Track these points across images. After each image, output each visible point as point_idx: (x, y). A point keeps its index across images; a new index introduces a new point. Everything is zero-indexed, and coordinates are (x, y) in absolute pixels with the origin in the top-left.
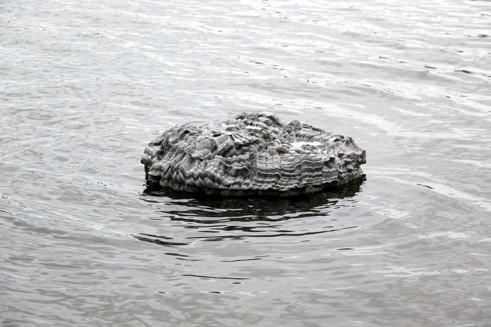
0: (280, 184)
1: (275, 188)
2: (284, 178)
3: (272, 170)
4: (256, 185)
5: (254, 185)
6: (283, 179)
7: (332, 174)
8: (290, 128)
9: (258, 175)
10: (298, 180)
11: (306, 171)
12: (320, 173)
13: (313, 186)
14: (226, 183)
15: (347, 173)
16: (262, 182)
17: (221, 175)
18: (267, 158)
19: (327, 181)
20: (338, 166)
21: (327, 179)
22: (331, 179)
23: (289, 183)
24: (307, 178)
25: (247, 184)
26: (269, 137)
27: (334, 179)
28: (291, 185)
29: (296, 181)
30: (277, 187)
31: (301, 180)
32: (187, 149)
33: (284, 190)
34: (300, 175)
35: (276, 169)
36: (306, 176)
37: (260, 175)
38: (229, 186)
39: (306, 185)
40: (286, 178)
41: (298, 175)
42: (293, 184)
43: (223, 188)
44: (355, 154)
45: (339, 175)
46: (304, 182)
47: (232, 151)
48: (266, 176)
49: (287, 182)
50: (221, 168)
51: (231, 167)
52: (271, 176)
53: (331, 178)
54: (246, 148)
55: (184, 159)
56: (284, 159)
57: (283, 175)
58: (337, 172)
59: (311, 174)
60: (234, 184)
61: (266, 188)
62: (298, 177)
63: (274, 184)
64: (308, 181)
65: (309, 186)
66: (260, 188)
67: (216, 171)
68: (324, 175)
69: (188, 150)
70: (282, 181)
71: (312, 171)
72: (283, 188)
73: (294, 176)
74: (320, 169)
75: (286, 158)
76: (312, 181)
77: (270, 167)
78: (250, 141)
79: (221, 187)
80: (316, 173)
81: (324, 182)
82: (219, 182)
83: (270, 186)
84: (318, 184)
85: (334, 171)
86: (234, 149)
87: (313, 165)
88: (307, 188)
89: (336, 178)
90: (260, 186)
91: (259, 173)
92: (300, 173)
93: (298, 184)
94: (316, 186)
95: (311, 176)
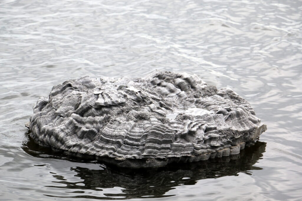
0: (119, 152)
1: (111, 156)
2: (126, 147)
3: (116, 137)
4: (94, 150)
5: (92, 149)
6: (124, 148)
7: (186, 148)
8: (200, 93)
9: (101, 139)
10: (140, 150)
11: (150, 142)
12: (169, 146)
13: (155, 159)
14: (67, 144)
15: (209, 149)
16: (102, 148)
17: (67, 134)
18: (120, 123)
19: (175, 156)
20: (197, 141)
21: (176, 153)
22: (181, 154)
23: (130, 152)
24: (150, 150)
25: (87, 148)
26: (144, 101)
27: (186, 154)
28: (131, 154)
29: (138, 151)
30: (114, 155)
31: (143, 150)
32: (55, 103)
33: (120, 159)
34: (144, 145)
35: (120, 136)
36: (148, 147)
37: (102, 140)
38: (69, 147)
39: (147, 157)
40: (128, 147)
41: (141, 145)
42: (134, 154)
43: (63, 149)
44: (232, 130)
45: (194, 150)
46: (145, 154)
47: (90, 111)
48: (108, 142)
49: (128, 151)
50: (70, 128)
51: (80, 128)
52: (113, 143)
53: (183, 152)
54: (106, 109)
55: (50, 113)
56: (140, 126)
57: (126, 143)
58: (193, 147)
59: (157, 145)
60: (74, 146)
61: (103, 155)
62: (141, 147)
63: (112, 151)
64: (150, 152)
65: (151, 158)
66: (97, 154)
67: (62, 130)
68: (173, 148)
69: (56, 105)
70: (123, 149)
71: (159, 143)
72: (120, 157)
73: (138, 145)
74: (170, 142)
75: (142, 126)
76: (156, 153)
77: (116, 133)
78: (113, 102)
79: (63, 147)
80: (163, 145)
81: (170, 156)
82: (62, 142)
83: (107, 153)
84: (162, 157)
85: (189, 146)
86: (93, 109)
87: (163, 136)
88: (148, 161)
89: (188, 154)
90: (98, 151)
91: (102, 137)
92: (145, 143)
93: (139, 154)
94: (159, 159)
95: (155, 148)
